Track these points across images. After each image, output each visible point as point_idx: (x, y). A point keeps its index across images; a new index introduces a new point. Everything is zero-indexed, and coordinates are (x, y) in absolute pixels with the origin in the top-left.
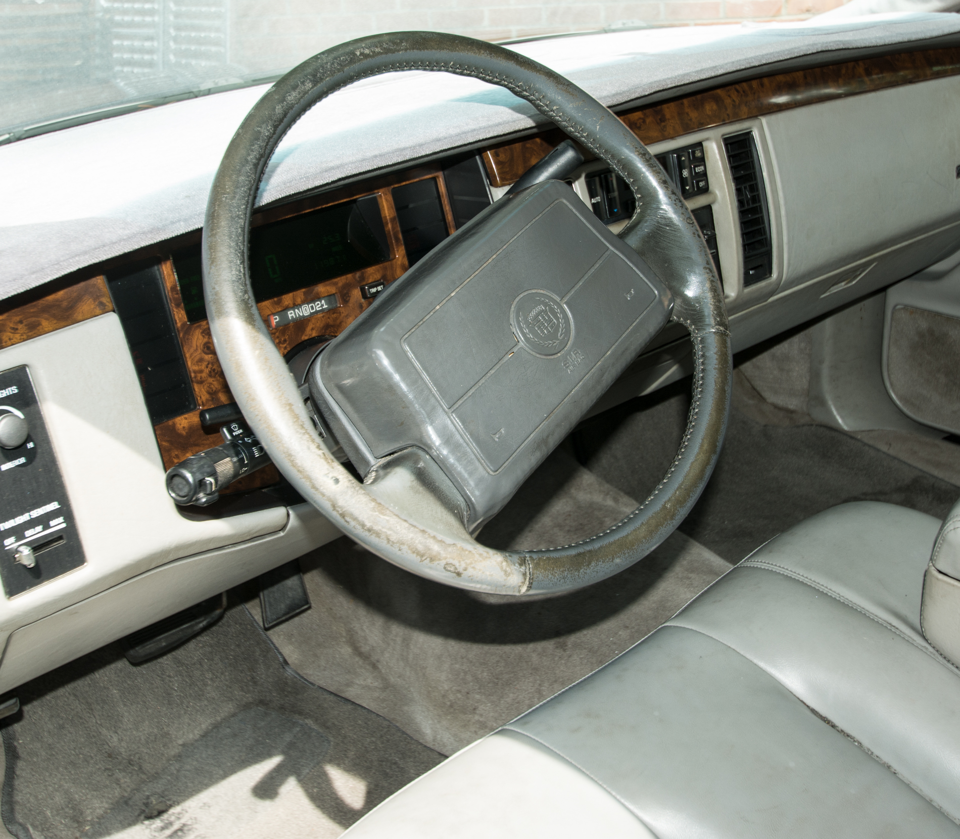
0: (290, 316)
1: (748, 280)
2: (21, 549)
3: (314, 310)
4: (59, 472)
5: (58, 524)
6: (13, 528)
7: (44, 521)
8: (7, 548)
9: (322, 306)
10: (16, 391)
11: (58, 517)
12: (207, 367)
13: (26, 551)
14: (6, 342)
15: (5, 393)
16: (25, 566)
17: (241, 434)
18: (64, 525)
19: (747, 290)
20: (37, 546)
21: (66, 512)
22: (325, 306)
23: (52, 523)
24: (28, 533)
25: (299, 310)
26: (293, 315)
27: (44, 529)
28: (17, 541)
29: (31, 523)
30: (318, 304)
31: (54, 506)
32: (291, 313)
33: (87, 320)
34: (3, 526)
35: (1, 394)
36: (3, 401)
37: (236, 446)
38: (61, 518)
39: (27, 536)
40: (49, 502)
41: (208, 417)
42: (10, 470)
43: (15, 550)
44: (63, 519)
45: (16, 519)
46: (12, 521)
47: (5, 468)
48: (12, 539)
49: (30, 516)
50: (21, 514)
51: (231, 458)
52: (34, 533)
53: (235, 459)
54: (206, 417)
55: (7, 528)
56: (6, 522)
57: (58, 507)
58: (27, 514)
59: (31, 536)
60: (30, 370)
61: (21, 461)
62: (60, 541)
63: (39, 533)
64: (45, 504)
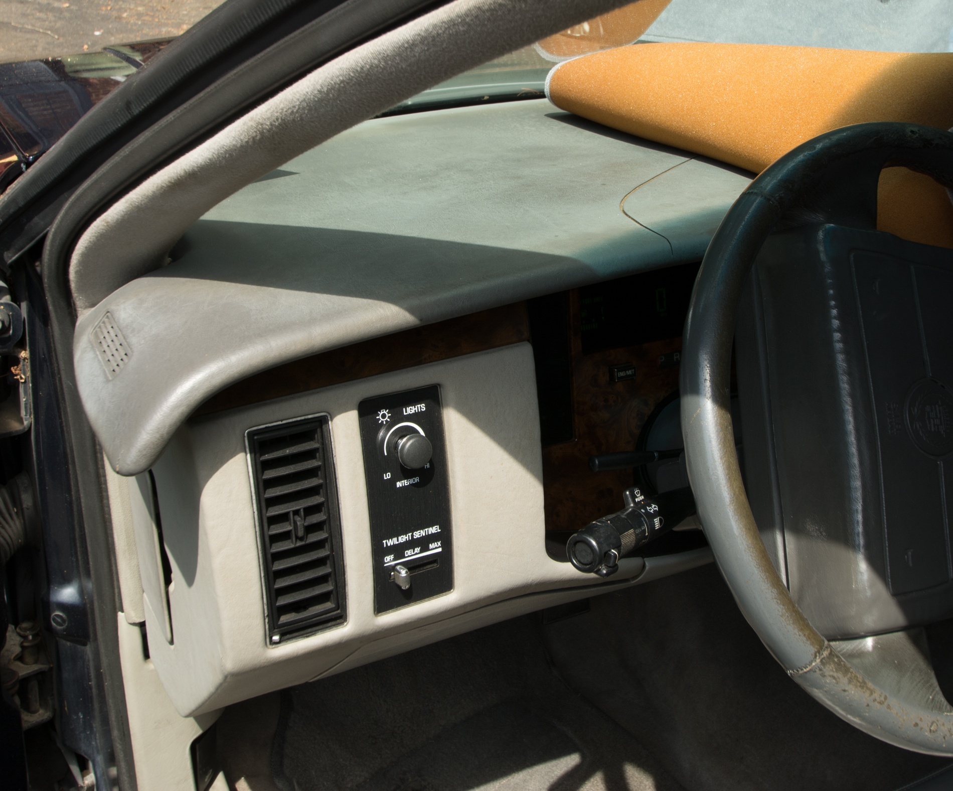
2: (398, 567)
4: (449, 496)
5: (435, 548)
6: (394, 545)
7: (424, 543)
8: (385, 565)
11: (437, 541)
13: (403, 573)
15: (414, 409)
16: (399, 587)
17: (642, 500)
18: (440, 550)
20: (412, 566)
21: (445, 537)
23: (431, 546)
24: (408, 552)
27: (421, 552)
28: (394, 559)
29: (411, 544)
31: (434, 530)
33: (504, 347)
34: (386, 542)
35: (410, 410)
36: (410, 418)
37: (640, 515)
38: (439, 543)
39: (406, 555)
40: (432, 526)
41: (597, 462)
42: (403, 488)
43: (393, 568)
44: (441, 543)
45: (400, 538)
46: (395, 539)
47: (399, 484)
48: (392, 557)
49: (412, 536)
50: (406, 534)
51: (635, 529)
52: (413, 553)
53: (638, 531)
54: (595, 463)
55: (389, 545)
56: (390, 540)
57: (439, 531)
58: (410, 534)
59: (409, 556)
60: (442, 389)
61: (417, 480)
62: (435, 565)
63: (416, 554)
64: (428, 527)
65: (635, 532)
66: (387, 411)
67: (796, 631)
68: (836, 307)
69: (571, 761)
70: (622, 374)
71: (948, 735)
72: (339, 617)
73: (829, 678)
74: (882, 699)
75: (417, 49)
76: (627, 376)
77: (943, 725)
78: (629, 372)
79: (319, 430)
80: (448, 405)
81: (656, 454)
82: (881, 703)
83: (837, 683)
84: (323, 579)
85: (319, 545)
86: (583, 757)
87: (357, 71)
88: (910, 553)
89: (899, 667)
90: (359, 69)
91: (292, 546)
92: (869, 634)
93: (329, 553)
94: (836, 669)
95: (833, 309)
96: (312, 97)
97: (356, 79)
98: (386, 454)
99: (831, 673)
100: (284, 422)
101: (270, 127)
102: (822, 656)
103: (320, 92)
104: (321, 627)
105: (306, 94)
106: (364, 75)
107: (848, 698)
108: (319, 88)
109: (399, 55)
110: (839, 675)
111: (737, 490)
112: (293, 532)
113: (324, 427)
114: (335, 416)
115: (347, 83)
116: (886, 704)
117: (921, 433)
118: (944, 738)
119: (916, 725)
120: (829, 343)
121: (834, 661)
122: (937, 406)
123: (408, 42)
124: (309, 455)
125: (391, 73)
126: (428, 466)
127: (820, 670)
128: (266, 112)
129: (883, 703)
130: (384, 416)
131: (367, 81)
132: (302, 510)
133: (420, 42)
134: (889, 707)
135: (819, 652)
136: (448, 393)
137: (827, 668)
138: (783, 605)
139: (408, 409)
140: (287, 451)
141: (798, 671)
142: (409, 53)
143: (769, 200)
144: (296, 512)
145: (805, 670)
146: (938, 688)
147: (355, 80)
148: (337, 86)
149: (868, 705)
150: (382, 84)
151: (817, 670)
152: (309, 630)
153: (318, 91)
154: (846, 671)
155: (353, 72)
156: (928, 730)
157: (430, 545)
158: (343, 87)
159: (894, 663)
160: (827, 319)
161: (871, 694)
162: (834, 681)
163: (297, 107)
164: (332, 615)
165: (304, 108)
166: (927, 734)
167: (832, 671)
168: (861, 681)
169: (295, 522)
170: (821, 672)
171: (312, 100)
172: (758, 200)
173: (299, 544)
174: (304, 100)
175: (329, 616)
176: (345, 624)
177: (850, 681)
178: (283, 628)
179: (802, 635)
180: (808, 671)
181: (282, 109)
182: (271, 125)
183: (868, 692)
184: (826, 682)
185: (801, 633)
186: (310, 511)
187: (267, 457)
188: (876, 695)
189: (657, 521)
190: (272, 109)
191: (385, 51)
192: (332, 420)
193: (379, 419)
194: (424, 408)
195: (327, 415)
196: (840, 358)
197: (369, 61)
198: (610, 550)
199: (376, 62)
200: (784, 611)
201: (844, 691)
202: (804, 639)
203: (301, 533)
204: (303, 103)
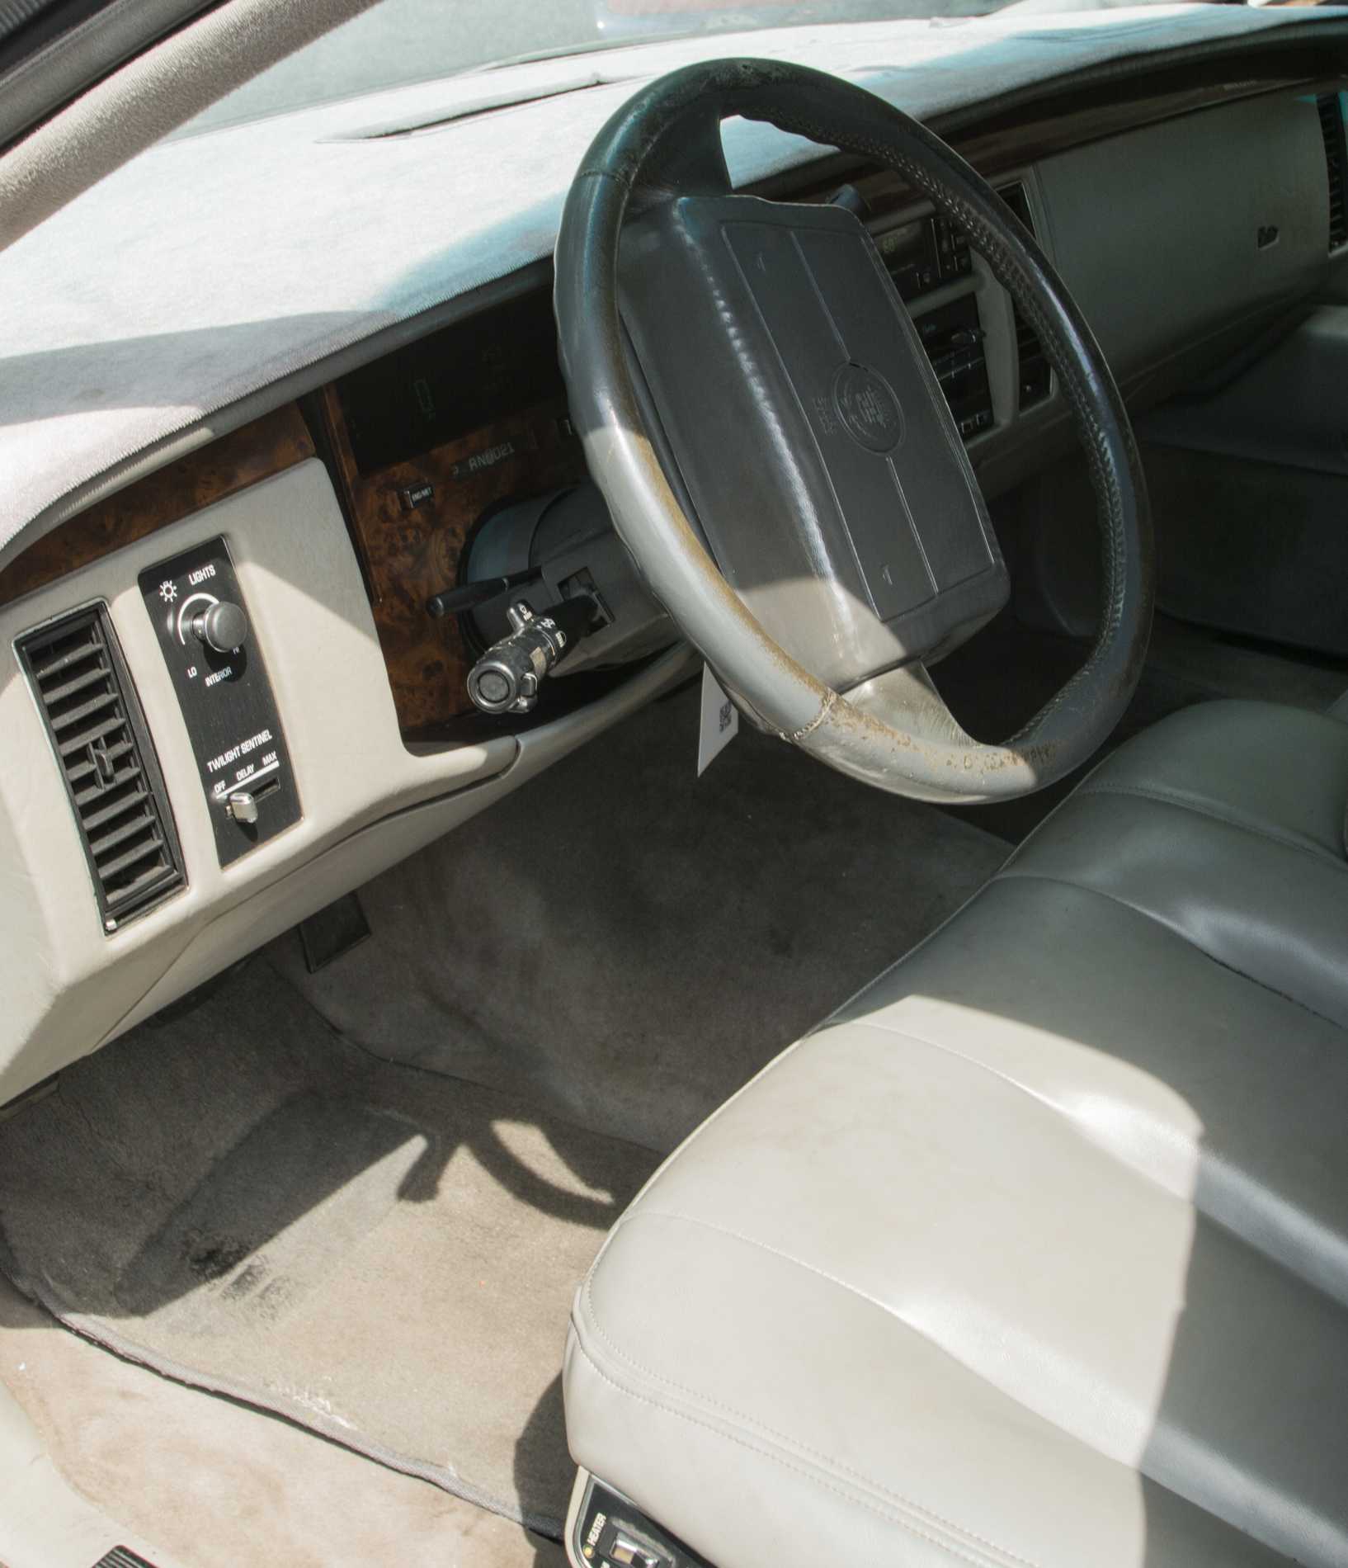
0: (471, 465)
1: (1024, 400)
2: (233, 797)
3: (499, 457)
4: (270, 688)
5: (271, 763)
6: (222, 768)
7: (255, 758)
8: (218, 798)
9: (508, 450)
10: (213, 573)
11: (270, 751)
12: (385, 541)
13: (246, 799)
14: (200, 502)
15: (202, 575)
16: (245, 822)
17: (533, 617)
18: (278, 764)
19: (1023, 415)
20: (255, 790)
21: (278, 745)
22: (512, 451)
23: (266, 760)
24: (240, 774)
25: (481, 457)
26: (475, 464)
27: (256, 769)
28: (227, 788)
29: (242, 762)
30: (503, 448)
31: (264, 737)
32: (472, 462)
33: (288, 470)
34: (212, 765)
35: (197, 577)
36: (200, 588)
37: (538, 633)
38: (274, 754)
39: (239, 779)
40: (260, 731)
41: (440, 603)
42: (216, 685)
43: (228, 801)
44: (276, 755)
45: (226, 755)
46: (221, 758)
47: (209, 681)
48: (222, 784)
49: (240, 750)
50: (231, 748)
51: (541, 647)
52: (246, 775)
53: (545, 650)
54: (439, 604)
55: (216, 768)
56: (216, 760)
57: (270, 737)
58: (237, 748)
59: (243, 779)
60: (228, 541)
61: (228, 671)
62: (275, 787)
63: (250, 775)
64: (256, 734)
65: (542, 651)
66: (171, 582)
67: (795, 679)
68: (722, 297)
69: (416, 1147)
70: (417, 497)
71: (985, 769)
72: (179, 883)
73: (844, 727)
74: (906, 739)
75: (246, 33)
76: (424, 498)
77: (977, 758)
78: (425, 493)
79: (97, 624)
80: (241, 560)
81: (505, 581)
82: (906, 744)
83: (854, 731)
84: (144, 834)
85: (129, 786)
86: (429, 1137)
87: (158, 79)
88: (887, 571)
89: (910, 707)
90: (161, 76)
91: (101, 792)
92: (865, 678)
93: (146, 793)
94: (849, 715)
95: (719, 299)
96: (87, 130)
97: (156, 91)
98: (184, 643)
99: (845, 721)
100: (55, 619)
101: (18, 187)
102: (830, 703)
103: (100, 120)
104: (159, 900)
105: (78, 127)
106: (167, 83)
107: (870, 746)
108: (99, 114)
109: (220, 45)
110: (854, 720)
111: (685, 528)
112: (99, 771)
113: (102, 617)
114: (114, 599)
115: (142, 99)
116: (911, 744)
117: (859, 426)
118: (982, 773)
119: (949, 763)
120: (726, 342)
121: (844, 706)
122: (867, 393)
123: (235, 26)
124: (90, 662)
125: (206, 72)
126: (237, 650)
127: (833, 719)
128: (12, 167)
129: (908, 744)
130: (168, 591)
131: (170, 90)
132: (102, 739)
133: (252, 22)
134: (915, 748)
135: (825, 698)
136: (240, 543)
137: (839, 715)
138: (773, 652)
139: (195, 575)
140: (67, 660)
141: (807, 729)
142: (234, 40)
143: (613, 177)
144: (96, 744)
145: (815, 725)
146: (957, 724)
147: (154, 92)
148: (127, 106)
149: (893, 750)
150: (190, 91)
151: (829, 721)
152: (146, 907)
153: (98, 119)
154: (860, 716)
155: (152, 82)
156: (964, 767)
157: (264, 759)
158: (134, 106)
159: (903, 704)
160: (715, 314)
161: (893, 737)
162: (851, 729)
163: (63, 149)
164: (171, 880)
165: (73, 148)
166: (962, 771)
167: (845, 717)
168: (878, 723)
169: (100, 759)
170: (834, 722)
171: (87, 133)
172: (600, 178)
173: (109, 787)
174: (75, 136)
175: (167, 882)
176: (188, 888)
177: (867, 726)
178: (116, 910)
179: (803, 682)
180: (819, 725)
181: (39, 157)
182: (20, 183)
183: (889, 736)
184: (842, 733)
185: (800, 681)
186: (113, 738)
187: (42, 673)
188: (899, 736)
189: (558, 635)
190: (22, 161)
191: (201, 44)
192: (110, 606)
193: (164, 596)
194: (214, 571)
195: (104, 600)
196: (743, 357)
197: (176, 62)
198: (524, 675)
199: (187, 61)
200: (776, 658)
201: (864, 738)
202: (806, 686)
203: (109, 769)
204: (72, 142)
